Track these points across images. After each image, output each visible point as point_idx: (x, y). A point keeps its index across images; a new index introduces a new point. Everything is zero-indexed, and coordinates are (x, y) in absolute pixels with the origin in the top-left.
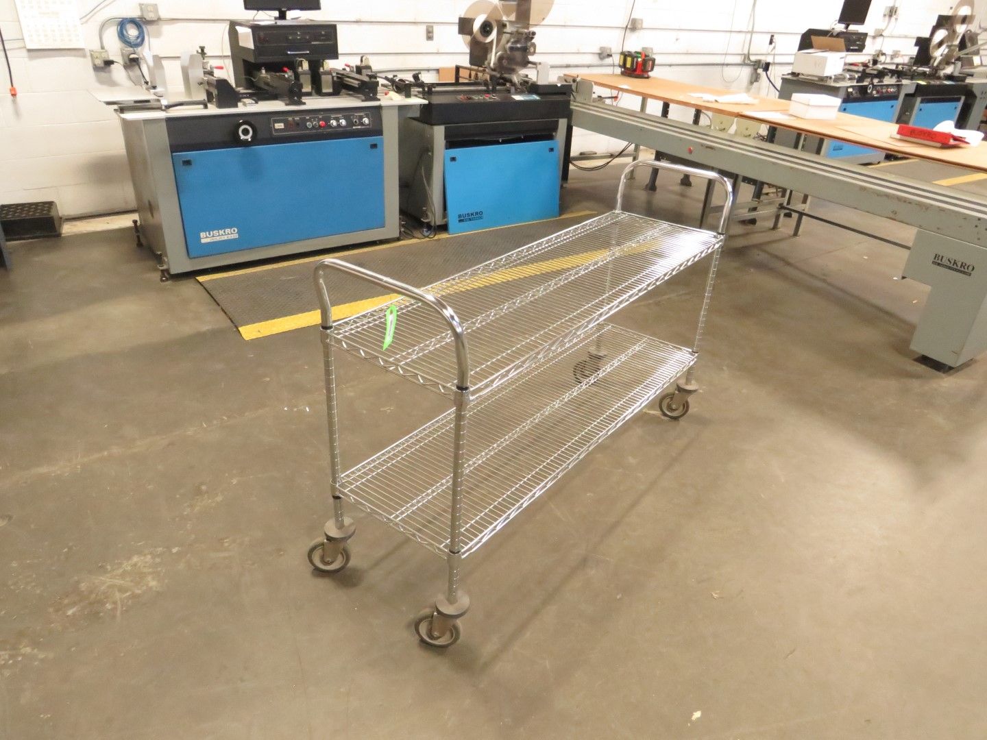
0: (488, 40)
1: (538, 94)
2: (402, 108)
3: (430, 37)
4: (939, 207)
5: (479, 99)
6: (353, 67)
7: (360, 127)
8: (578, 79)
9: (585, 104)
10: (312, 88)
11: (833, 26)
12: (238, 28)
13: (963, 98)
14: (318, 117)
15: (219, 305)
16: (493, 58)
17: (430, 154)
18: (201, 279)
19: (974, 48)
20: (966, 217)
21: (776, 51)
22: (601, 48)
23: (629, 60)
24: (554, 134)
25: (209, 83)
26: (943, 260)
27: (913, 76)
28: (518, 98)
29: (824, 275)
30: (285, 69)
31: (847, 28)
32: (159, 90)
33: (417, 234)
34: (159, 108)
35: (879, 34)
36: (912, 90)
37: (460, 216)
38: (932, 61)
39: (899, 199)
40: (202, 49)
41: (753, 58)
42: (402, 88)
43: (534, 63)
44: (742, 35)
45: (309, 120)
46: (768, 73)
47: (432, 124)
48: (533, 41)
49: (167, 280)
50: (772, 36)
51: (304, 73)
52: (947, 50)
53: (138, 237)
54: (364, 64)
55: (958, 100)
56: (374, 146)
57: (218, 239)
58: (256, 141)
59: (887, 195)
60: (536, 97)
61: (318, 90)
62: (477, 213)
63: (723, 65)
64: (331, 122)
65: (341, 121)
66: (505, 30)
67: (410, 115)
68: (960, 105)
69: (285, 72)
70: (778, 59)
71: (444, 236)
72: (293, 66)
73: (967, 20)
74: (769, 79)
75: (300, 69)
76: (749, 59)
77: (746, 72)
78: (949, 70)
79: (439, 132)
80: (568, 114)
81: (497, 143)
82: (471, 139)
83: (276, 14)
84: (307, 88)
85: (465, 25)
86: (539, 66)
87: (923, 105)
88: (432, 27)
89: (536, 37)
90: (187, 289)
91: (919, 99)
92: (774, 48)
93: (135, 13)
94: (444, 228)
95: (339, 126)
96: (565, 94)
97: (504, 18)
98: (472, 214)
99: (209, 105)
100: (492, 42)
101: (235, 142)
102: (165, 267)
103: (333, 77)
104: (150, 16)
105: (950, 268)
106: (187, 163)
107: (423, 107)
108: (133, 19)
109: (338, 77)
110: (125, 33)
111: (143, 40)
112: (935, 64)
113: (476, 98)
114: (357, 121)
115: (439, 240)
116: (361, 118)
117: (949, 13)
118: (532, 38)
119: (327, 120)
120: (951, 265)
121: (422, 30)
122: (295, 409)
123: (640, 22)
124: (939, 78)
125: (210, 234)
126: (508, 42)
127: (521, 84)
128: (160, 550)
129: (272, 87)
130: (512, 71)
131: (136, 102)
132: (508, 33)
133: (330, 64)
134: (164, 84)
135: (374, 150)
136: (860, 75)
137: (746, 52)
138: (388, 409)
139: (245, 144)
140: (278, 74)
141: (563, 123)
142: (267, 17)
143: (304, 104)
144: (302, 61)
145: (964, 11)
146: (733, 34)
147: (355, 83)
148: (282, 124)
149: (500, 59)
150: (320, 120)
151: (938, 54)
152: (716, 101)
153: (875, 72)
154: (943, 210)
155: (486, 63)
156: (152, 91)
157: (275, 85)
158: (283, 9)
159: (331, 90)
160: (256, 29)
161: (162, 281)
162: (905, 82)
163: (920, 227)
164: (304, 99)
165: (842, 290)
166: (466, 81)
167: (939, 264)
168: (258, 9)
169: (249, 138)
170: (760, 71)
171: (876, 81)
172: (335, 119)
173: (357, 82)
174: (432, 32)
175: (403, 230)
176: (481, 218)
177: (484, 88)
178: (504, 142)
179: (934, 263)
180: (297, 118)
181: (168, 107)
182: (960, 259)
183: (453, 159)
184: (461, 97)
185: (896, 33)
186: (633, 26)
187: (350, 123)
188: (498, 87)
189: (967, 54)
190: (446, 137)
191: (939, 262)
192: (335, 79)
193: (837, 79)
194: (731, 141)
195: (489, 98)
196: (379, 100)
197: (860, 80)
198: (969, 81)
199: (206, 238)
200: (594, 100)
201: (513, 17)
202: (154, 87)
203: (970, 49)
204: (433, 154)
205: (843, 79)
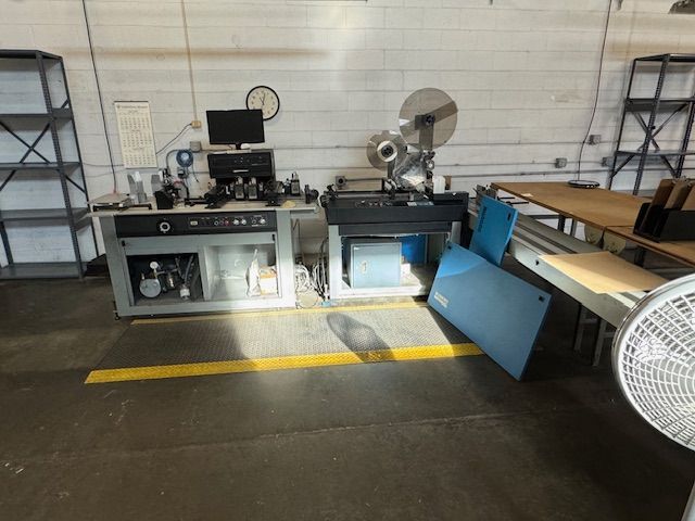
0: (389, 159)
1: (433, 201)
7: (257, 225)
15: (114, 346)
18: (134, 322)
28: (412, 204)
45: (217, 220)
47: (329, 224)
51: (239, 185)
54: (299, 178)
58: (174, 233)
60: (431, 204)
64: (235, 221)
65: (242, 221)
66: (407, 151)
79: (334, 230)
80: (464, 218)
83: (234, 146)
84: (239, 196)
93: (187, 147)
95: (240, 224)
96: (461, 201)
99: (153, 208)
104: (195, 148)
108: (186, 150)
110: (181, 158)
111: (192, 162)
114: (255, 221)
116: (259, 219)
118: (433, 157)
119: (232, 220)
123: (598, 137)
132: (410, 154)
139: (165, 234)
141: (456, 225)
148: (197, 222)
150: (225, 219)
158: (239, 143)
159: (255, 197)
160: (212, 156)
169: (167, 230)
172: (237, 219)
180: (209, 218)
186: (591, 141)
187: (250, 223)
190: (340, 234)
204: (329, 246)
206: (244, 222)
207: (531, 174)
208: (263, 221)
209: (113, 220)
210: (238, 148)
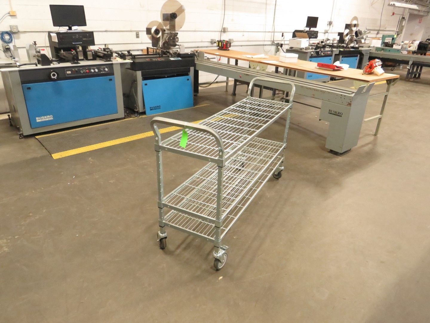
0: (158, 36)
1: (181, 57)
2: (122, 64)
3: (138, 36)
4: (328, 91)
5: (155, 60)
6: (102, 49)
7: (104, 72)
8: (198, 51)
9: (202, 61)
10: (84, 57)
11: (305, 29)
12: (51, 34)
13: (359, 55)
14: (85, 69)
15: (44, 146)
16: (161, 44)
17: (136, 83)
18: (37, 137)
19: (361, 36)
20: (337, 95)
21: (285, 39)
22: (211, 40)
23: (220, 43)
24: (189, 73)
25: (38, 56)
26: (332, 111)
27: (337, 47)
28: (172, 59)
29: (299, 123)
30: (72, 50)
31: (310, 29)
32: (16, 59)
33: (133, 116)
34: (16, 67)
35: (326, 32)
36: (338, 53)
37: (150, 108)
38: (345, 41)
39: (315, 90)
40: (35, 42)
41: (276, 42)
42: (122, 56)
43: (178, 45)
44: (270, 33)
45: (82, 70)
46: (282, 48)
47: (136, 71)
48: (177, 36)
49: (22, 138)
50: (283, 33)
51: (80, 51)
52: (350, 37)
53: (10, 122)
54: (106, 47)
55: (357, 56)
56: (111, 80)
57: (44, 120)
58: (59, 79)
59: (310, 88)
60: (180, 59)
61: (86, 58)
62: (158, 106)
63: (264, 45)
64: (91, 70)
65: (95, 70)
66: (165, 32)
67: (126, 67)
68: (358, 58)
69: (72, 51)
70: (286, 43)
71: (144, 116)
72: (75, 48)
73: (356, 25)
74: (283, 51)
75: (78, 50)
76: (274, 42)
77: (273, 48)
78: (352, 45)
79: (139, 74)
80: (194, 65)
81: (165, 77)
82: (153, 76)
83: (67, 28)
84: (81, 57)
85: (148, 31)
86: (180, 46)
87: (343, 59)
88: (138, 33)
89: (178, 35)
90: (31, 141)
91: (341, 56)
92: (284, 38)
93: (8, 29)
94: (144, 113)
95: (95, 72)
96: (192, 57)
97: (164, 28)
98: (156, 107)
99: (38, 65)
100: (160, 37)
101: (50, 79)
102: (21, 133)
103: (92, 53)
104: (15, 30)
105: (334, 114)
106: (29, 88)
107: (131, 64)
108: (6, 32)
109: (95, 53)
110: (4, 38)
111: (12, 40)
112: (346, 43)
113: (154, 59)
114: (103, 70)
115: (141, 118)
116: (104, 68)
117: (349, 23)
118: (177, 35)
119: (90, 70)
120: (335, 113)
121: (135, 33)
122: (73, 184)
123: (227, 29)
124: (348, 48)
125: (40, 118)
126: (167, 37)
127: (174, 54)
128: (10, 237)
129: (66, 57)
130: (170, 48)
131: (6, 64)
132: (166, 33)
133: (91, 48)
134: (19, 57)
135: (111, 81)
136: (315, 47)
137: (272, 40)
138: (112, 182)
139: (54, 80)
140: (69, 52)
141: (192, 69)
142: (64, 29)
143: (80, 63)
144: (79, 46)
145: (355, 22)
146: (266, 33)
147: (102, 55)
148: (70, 72)
149: (164, 44)
150: (86, 70)
151: (347, 39)
152: (252, 57)
153: (322, 46)
154: (329, 92)
155: (158, 45)
156: (13, 60)
157: (67, 56)
158: (70, 26)
159: (92, 58)
160: (58, 34)
161: (20, 139)
162: (334, 49)
163: (323, 100)
164: (79, 62)
165: (305, 129)
166: (152, 53)
167: (331, 113)
168: (60, 26)
169: (55, 77)
170: (279, 47)
171: (322, 50)
172: (93, 69)
173: (102, 54)
174: (139, 35)
175: (126, 114)
176: (160, 108)
177: (159, 56)
178: (168, 77)
179: (329, 113)
180: (76, 69)
181: (20, 66)
182: (338, 111)
183: (146, 84)
184: (147, 59)
185: (333, 31)
186: (224, 30)
187: (100, 71)
188: (164, 55)
189: (359, 39)
190: (142, 75)
191: (331, 112)
192: (93, 53)
193: (306, 49)
194: (258, 72)
195: (159, 59)
196: (112, 61)
197: (315, 49)
198: (360, 49)
199: (38, 120)
200: (205, 59)
201: (168, 27)
202: (14, 58)
203: (360, 36)
204: (137, 83)
205: (309, 49)
206: (97, 70)
207: (202, 47)
208: (106, 69)
209: (18, 73)
210: (70, 29)
